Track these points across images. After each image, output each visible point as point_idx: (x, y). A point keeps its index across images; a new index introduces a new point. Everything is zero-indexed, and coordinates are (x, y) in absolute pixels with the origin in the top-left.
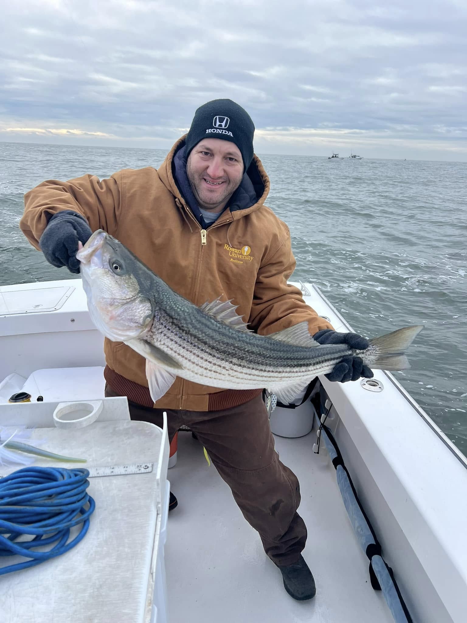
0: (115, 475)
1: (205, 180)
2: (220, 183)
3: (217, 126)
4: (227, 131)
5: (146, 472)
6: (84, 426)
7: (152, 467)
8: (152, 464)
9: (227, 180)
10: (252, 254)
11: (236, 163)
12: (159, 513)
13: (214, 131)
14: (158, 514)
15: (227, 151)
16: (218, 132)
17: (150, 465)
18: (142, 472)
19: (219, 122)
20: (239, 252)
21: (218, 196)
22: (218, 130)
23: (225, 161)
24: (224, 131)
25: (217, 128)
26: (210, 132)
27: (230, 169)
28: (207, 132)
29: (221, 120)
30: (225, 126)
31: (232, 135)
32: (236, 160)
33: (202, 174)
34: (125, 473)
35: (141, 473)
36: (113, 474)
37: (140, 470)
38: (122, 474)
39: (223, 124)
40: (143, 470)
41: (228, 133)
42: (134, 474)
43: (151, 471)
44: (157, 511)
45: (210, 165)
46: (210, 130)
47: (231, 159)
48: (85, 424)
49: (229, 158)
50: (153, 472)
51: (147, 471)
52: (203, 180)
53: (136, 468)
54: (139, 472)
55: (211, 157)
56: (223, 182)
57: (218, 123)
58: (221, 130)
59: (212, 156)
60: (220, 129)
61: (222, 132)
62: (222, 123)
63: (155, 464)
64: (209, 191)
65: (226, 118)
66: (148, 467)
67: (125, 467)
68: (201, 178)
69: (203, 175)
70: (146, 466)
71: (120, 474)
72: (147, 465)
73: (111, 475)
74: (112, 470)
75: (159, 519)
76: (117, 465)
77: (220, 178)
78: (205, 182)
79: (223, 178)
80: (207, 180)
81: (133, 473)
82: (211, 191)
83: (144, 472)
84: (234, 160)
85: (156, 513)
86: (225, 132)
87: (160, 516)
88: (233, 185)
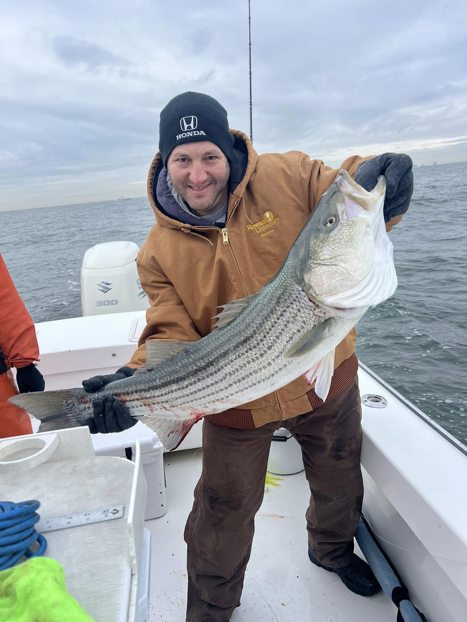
0: (73, 527)
1: (190, 187)
2: (207, 186)
3: (186, 129)
4: (198, 132)
5: (115, 517)
6: (33, 466)
7: (124, 511)
8: (123, 506)
9: (213, 181)
10: (276, 216)
11: (217, 160)
12: (134, 573)
13: (184, 135)
14: (132, 575)
15: (204, 152)
16: (188, 136)
17: (120, 508)
18: (110, 518)
19: (187, 124)
20: (264, 223)
21: (208, 199)
22: (188, 133)
23: (205, 161)
24: (195, 132)
25: (186, 132)
26: (180, 138)
27: (212, 169)
28: (178, 139)
29: (188, 122)
30: (194, 126)
31: (204, 134)
32: (216, 157)
33: (184, 182)
34: (86, 523)
35: (109, 520)
36: (70, 525)
37: (106, 516)
38: (82, 524)
39: (192, 125)
40: (111, 516)
41: (200, 132)
42: (100, 522)
43: (122, 516)
44: (132, 570)
45: (191, 171)
46: (180, 135)
47: (211, 158)
48: (33, 465)
49: (208, 158)
50: (125, 517)
51: (117, 517)
52: (189, 188)
53: (101, 514)
54: (106, 519)
55: (190, 163)
56: (208, 185)
57: (186, 126)
58: (192, 132)
59: (190, 161)
60: (190, 131)
61: (193, 133)
62: (190, 124)
63: (126, 506)
64: (198, 197)
65: (193, 117)
66: (118, 511)
67: (86, 515)
68: (185, 186)
69: (186, 183)
70: (114, 510)
71: (79, 524)
72: (117, 508)
73: (67, 526)
74: (69, 520)
75: (135, 582)
76: (76, 512)
77: (205, 182)
78: (191, 190)
79: (208, 180)
80: (192, 187)
81: (98, 521)
82: (200, 197)
83: (112, 518)
84: (214, 158)
85: (130, 572)
86: (197, 133)
87: (136, 577)
88: (220, 184)
